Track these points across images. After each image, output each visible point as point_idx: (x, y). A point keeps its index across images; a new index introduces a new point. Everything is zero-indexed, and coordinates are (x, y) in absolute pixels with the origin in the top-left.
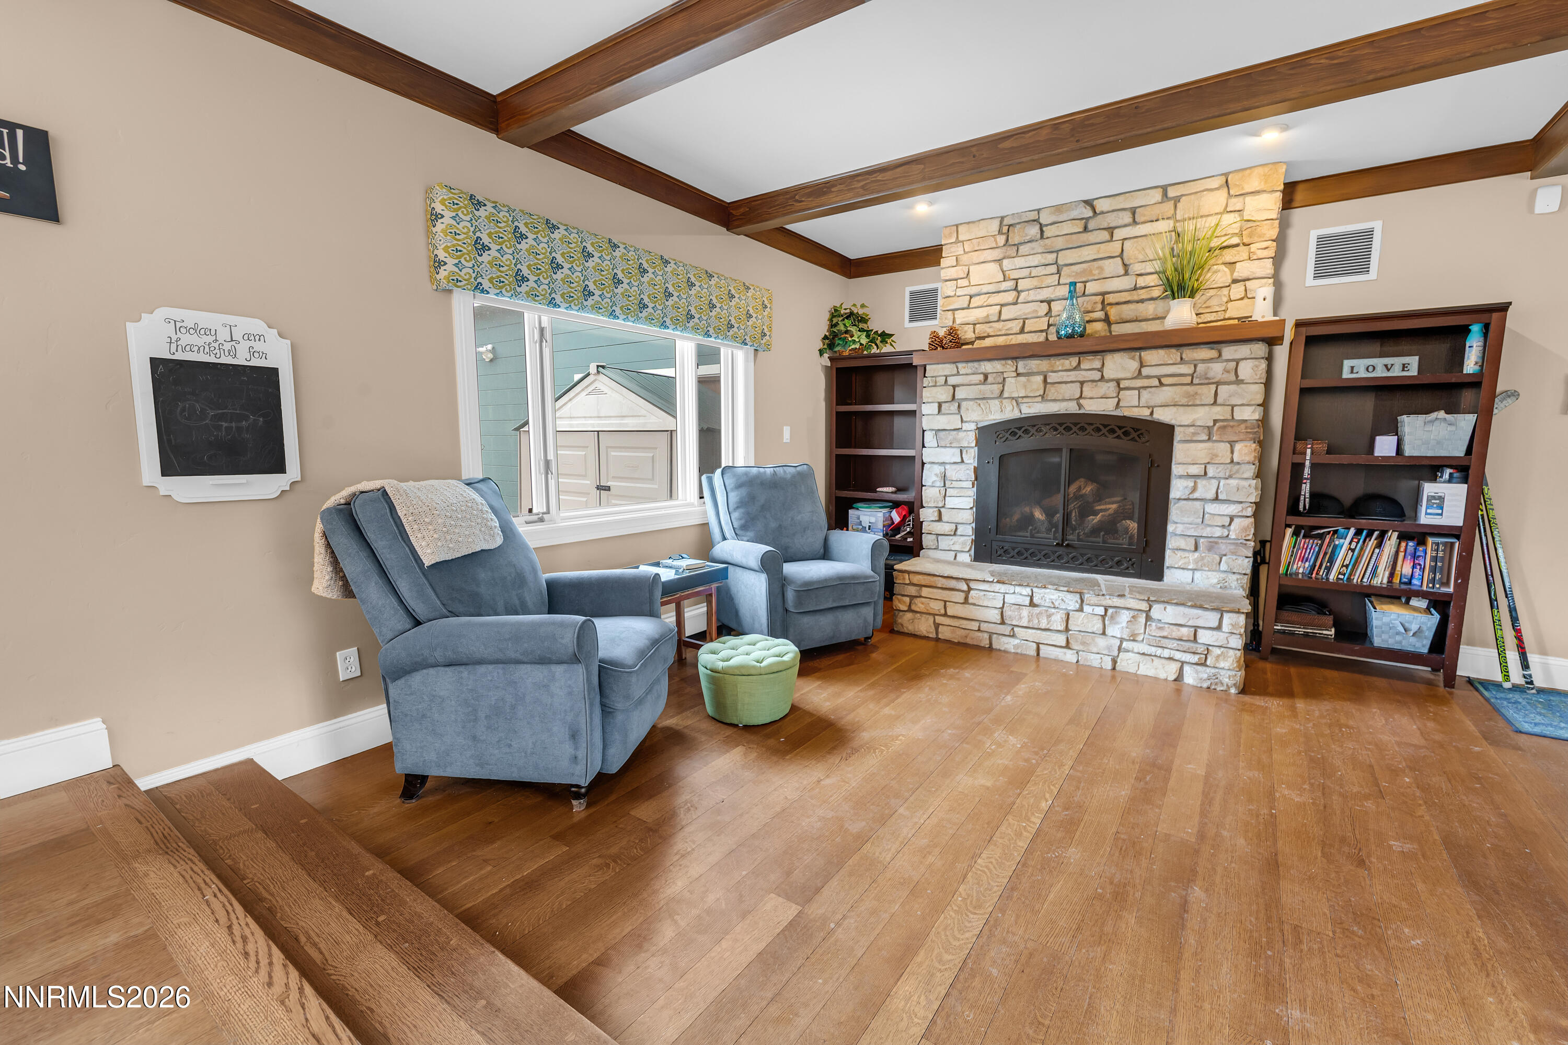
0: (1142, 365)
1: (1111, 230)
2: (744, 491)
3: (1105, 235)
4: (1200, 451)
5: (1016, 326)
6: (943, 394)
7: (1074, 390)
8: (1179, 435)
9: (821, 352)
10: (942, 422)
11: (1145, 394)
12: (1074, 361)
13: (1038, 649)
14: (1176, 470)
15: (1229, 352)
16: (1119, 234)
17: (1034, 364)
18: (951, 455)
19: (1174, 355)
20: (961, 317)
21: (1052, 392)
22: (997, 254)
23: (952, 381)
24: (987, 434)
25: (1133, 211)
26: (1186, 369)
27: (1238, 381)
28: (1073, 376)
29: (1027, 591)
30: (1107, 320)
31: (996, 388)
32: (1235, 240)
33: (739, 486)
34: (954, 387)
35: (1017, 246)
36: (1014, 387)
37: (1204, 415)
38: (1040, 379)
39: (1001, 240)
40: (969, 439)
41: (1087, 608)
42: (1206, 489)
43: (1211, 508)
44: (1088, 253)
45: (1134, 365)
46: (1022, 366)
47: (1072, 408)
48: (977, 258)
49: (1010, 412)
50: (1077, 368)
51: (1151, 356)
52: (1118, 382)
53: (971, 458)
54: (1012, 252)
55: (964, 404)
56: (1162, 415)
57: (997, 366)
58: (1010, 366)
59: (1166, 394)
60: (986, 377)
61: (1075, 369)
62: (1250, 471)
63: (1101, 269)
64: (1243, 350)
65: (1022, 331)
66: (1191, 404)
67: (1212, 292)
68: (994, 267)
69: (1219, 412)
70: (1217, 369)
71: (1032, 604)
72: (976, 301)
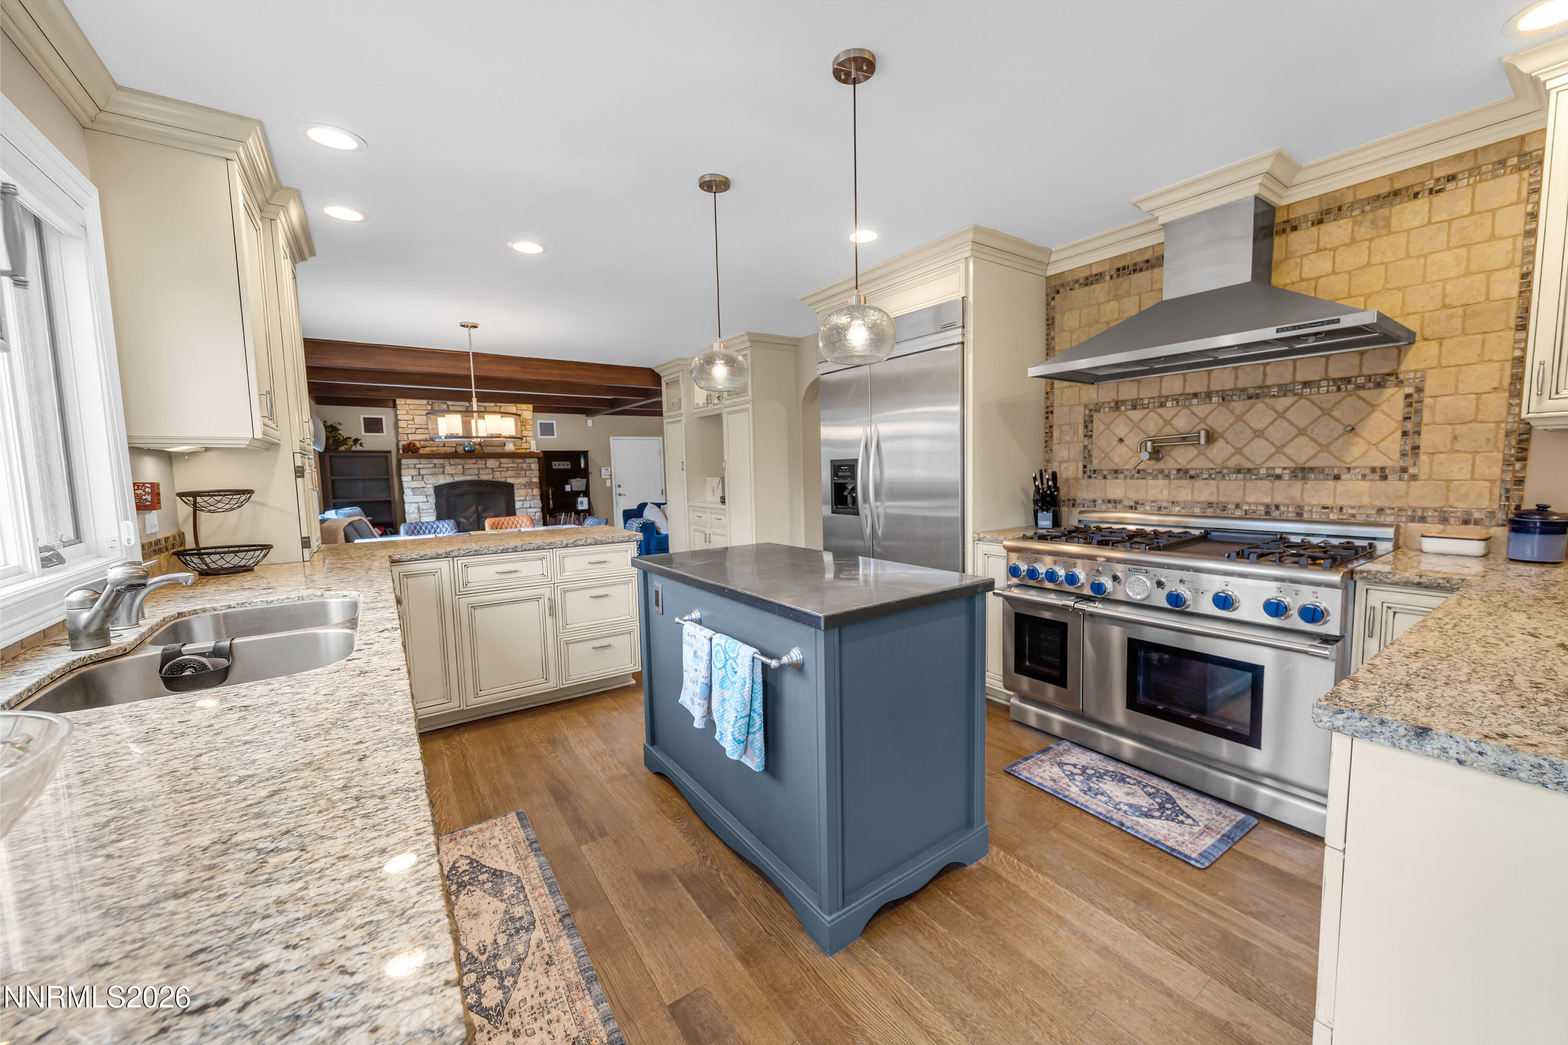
0: (500, 463)
4: (523, 492)
6: (414, 472)
7: (476, 471)
8: (516, 487)
10: (415, 484)
11: (503, 474)
12: (474, 461)
14: (516, 498)
15: (528, 460)
17: (458, 461)
18: (421, 499)
19: (510, 461)
20: (411, 437)
21: (467, 472)
23: (418, 466)
24: (438, 490)
26: (515, 466)
27: (531, 470)
28: (475, 466)
30: (481, 446)
31: (441, 470)
34: (419, 469)
36: (448, 469)
37: (522, 480)
38: (461, 467)
39: (429, 408)
40: (432, 491)
42: (527, 504)
43: (529, 510)
45: (498, 463)
46: (452, 461)
47: (476, 478)
48: (416, 412)
49: (449, 480)
50: (475, 463)
51: (504, 460)
52: (492, 469)
53: (432, 500)
55: (425, 477)
56: (510, 480)
57: (441, 461)
58: (447, 461)
59: (510, 473)
60: (435, 465)
62: (539, 497)
64: (531, 460)
65: (443, 445)
66: (518, 477)
69: (527, 479)
70: (525, 465)
72: (418, 431)
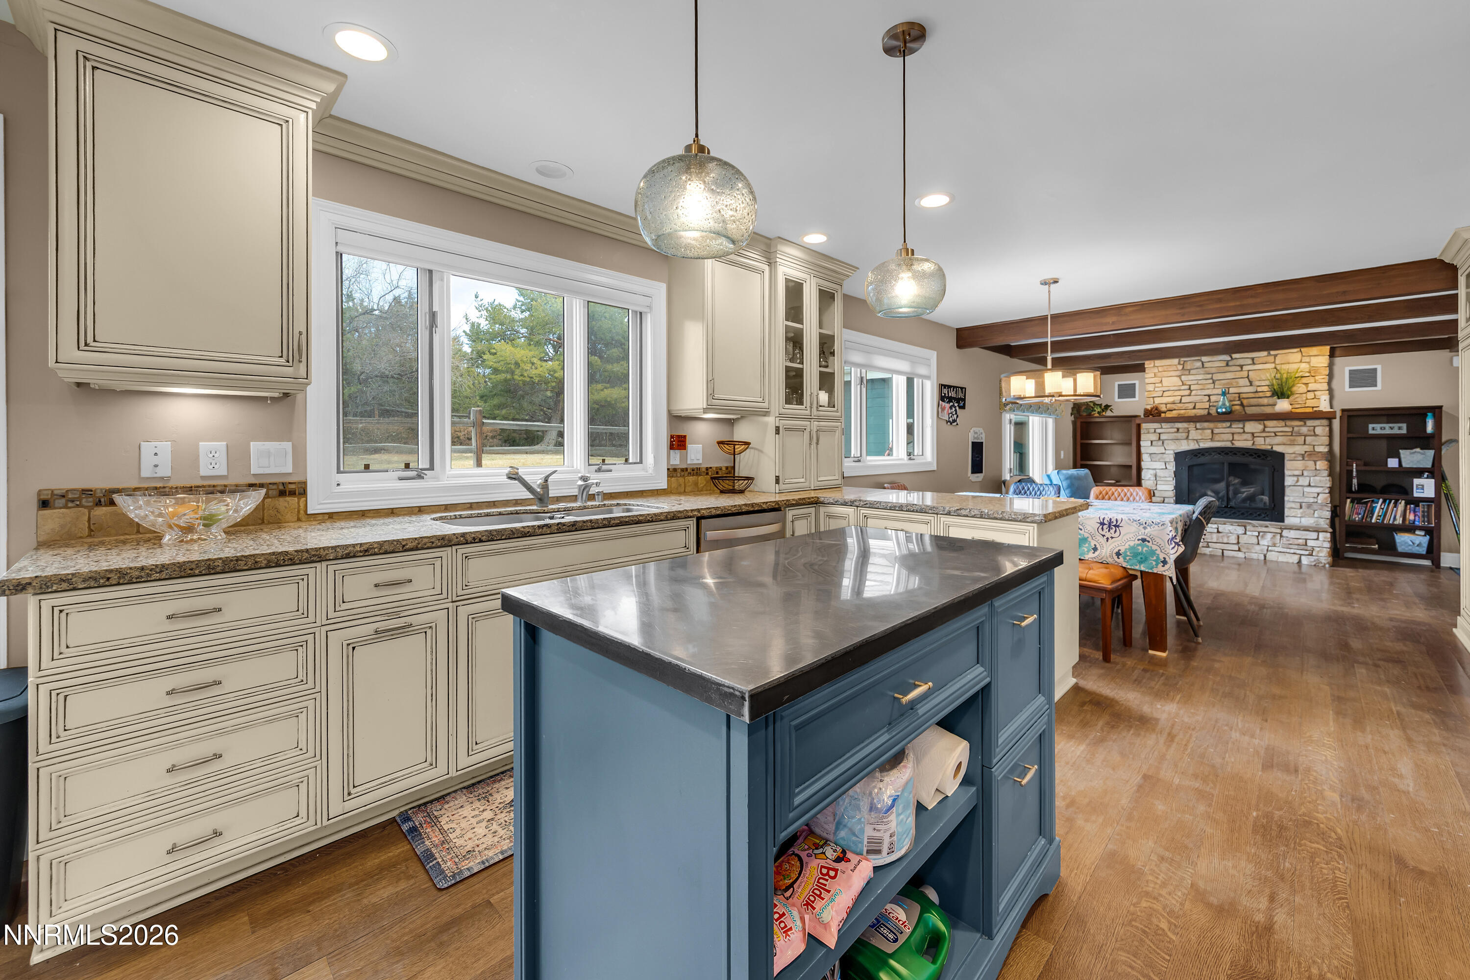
0: (1265, 427)
1: (1241, 366)
2: (1068, 481)
3: (1239, 369)
4: (1300, 464)
5: (1191, 406)
6: (1154, 437)
7: (1230, 437)
8: (1287, 457)
9: (1071, 414)
10: (1153, 450)
11: (1268, 440)
12: (1228, 424)
13: (1223, 553)
14: (1287, 472)
15: (1310, 423)
16: (1245, 368)
17: (1206, 425)
18: (1160, 465)
19: (1282, 423)
20: (1158, 401)
21: (1217, 437)
22: (1178, 373)
23: (1158, 431)
24: (1179, 457)
25: (1253, 359)
26: (1290, 429)
27: (1315, 435)
28: (1228, 430)
29: (1216, 526)
30: (1242, 405)
31: (1185, 435)
32: (1308, 374)
33: (1067, 479)
34: (1160, 434)
35: (1189, 370)
36: (1193, 434)
37: (1299, 449)
38: (1210, 431)
39: (1180, 367)
40: (1171, 458)
41: (1248, 533)
42: (1304, 481)
43: (1307, 489)
44: (1229, 375)
45: (1261, 427)
46: (1198, 425)
47: (1229, 444)
48: (1165, 374)
49: (1193, 446)
50: (1230, 427)
51: (1269, 423)
52: (1253, 434)
53: (1172, 467)
54: (1187, 372)
55: (1166, 442)
56: (1277, 448)
57: (1185, 425)
58: (1191, 426)
59: (1278, 440)
60: (1178, 429)
61: (1228, 427)
62: (1326, 473)
63: (1237, 383)
64: (1317, 422)
65: (1194, 408)
66: (1292, 444)
67: (1297, 395)
68: (1177, 379)
69: (1307, 448)
70: (1304, 430)
71: (1218, 532)
72: (1166, 394)
